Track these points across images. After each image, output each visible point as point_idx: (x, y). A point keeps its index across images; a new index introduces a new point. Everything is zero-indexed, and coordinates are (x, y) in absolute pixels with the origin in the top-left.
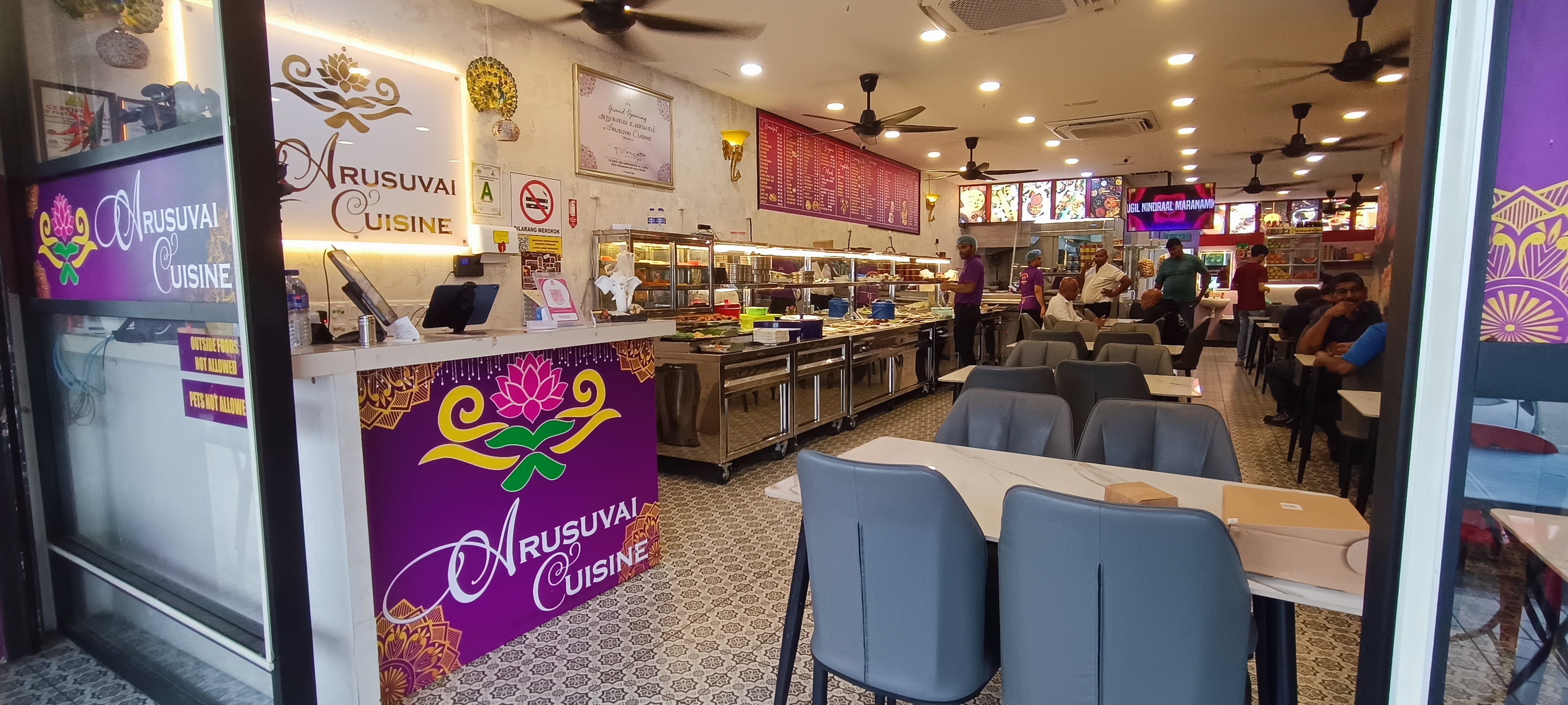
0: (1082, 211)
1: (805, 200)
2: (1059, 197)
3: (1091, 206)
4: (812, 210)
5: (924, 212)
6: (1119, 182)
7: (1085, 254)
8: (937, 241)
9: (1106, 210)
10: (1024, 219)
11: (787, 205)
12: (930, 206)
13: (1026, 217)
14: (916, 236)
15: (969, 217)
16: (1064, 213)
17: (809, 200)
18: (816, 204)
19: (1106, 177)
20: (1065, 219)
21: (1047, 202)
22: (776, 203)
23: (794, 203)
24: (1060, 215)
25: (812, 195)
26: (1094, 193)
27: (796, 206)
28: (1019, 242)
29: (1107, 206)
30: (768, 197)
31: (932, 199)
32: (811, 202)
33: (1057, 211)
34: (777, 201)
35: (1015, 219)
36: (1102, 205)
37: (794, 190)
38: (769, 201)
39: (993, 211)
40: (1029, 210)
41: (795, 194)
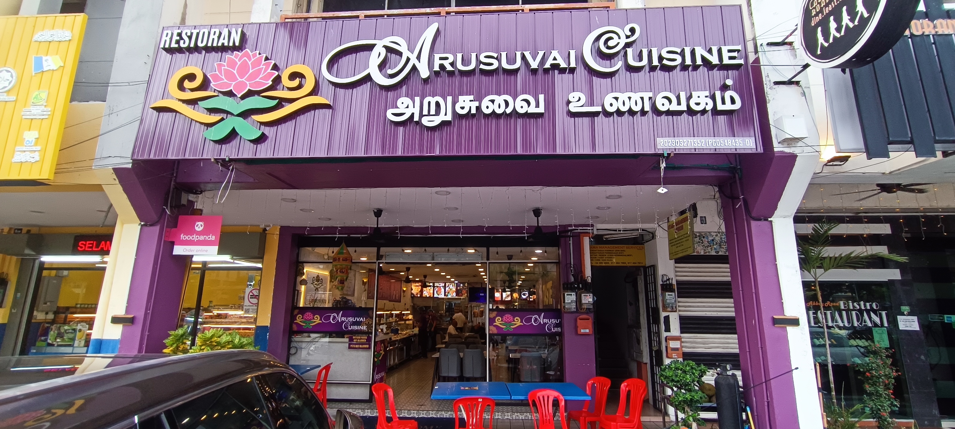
0: (454, 294)
2: (447, 289)
3: (458, 292)
5: (402, 294)
6: (466, 285)
7: (456, 309)
8: (405, 304)
9: (462, 294)
10: (435, 296)
12: (404, 291)
13: (436, 295)
14: (398, 303)
15: (415, 294)
16: (449, 294)
19: (462, 283)
20: (449, 296)
21: (443, 290)
24: (447, 296)
26: (459, 288)
28: (433, 304)
29: (463, 293)
31: (405, 289)
33: (446, 294)
35: (432, 296)
36: (461, 292)
39: (424, 292)
40: (437, 292)
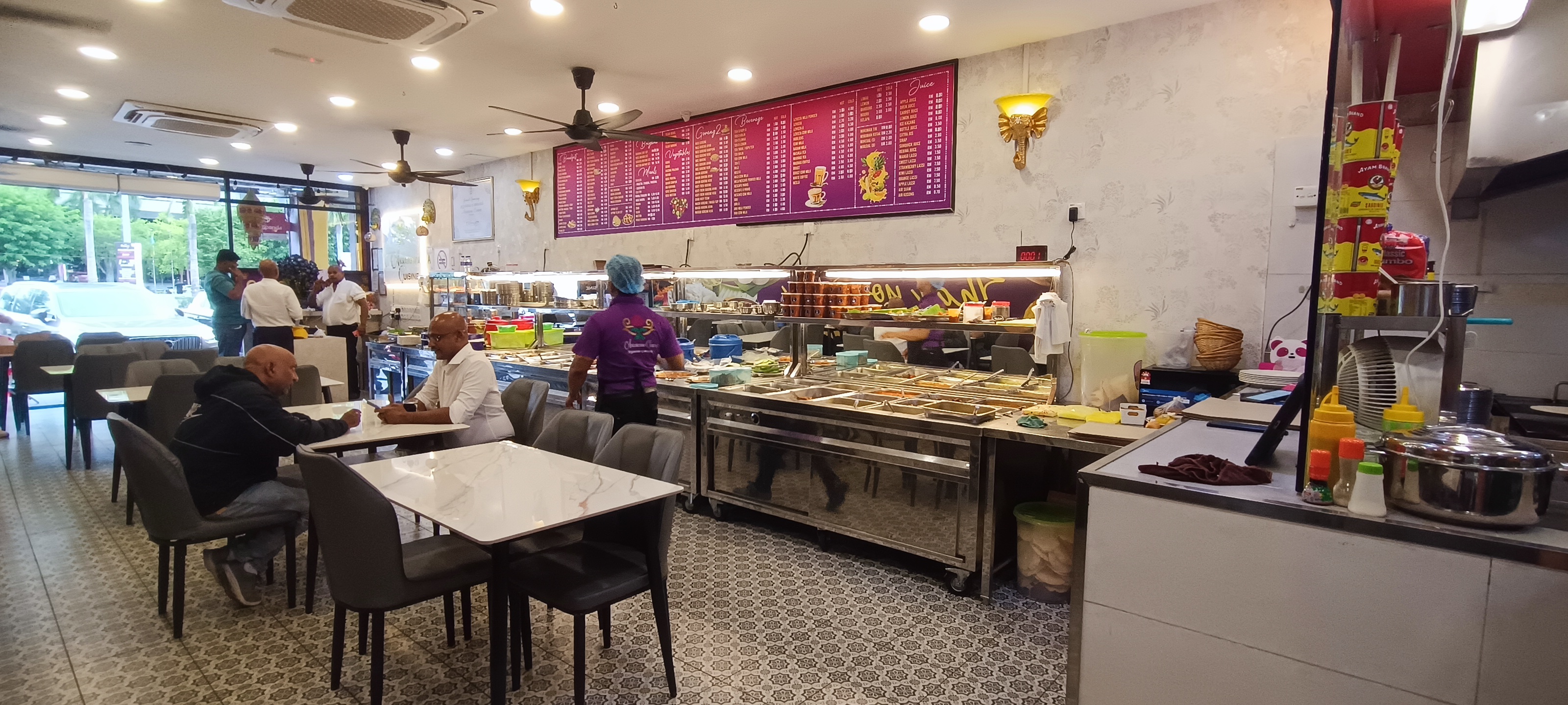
1: (612, 217)
4: (622, 225)
8: (1073, 215)
11: (588, 228)
17: (618, 215)
18: (628, 218)
22: (575, 229)
23: (597, 224)
25: (621, 208)
27: (600, 226)
30: (566, 225)
32: (621, 217)
34: (577, 227)
37: (597, 210)
38: (567, 229)
41: (599, 214)
